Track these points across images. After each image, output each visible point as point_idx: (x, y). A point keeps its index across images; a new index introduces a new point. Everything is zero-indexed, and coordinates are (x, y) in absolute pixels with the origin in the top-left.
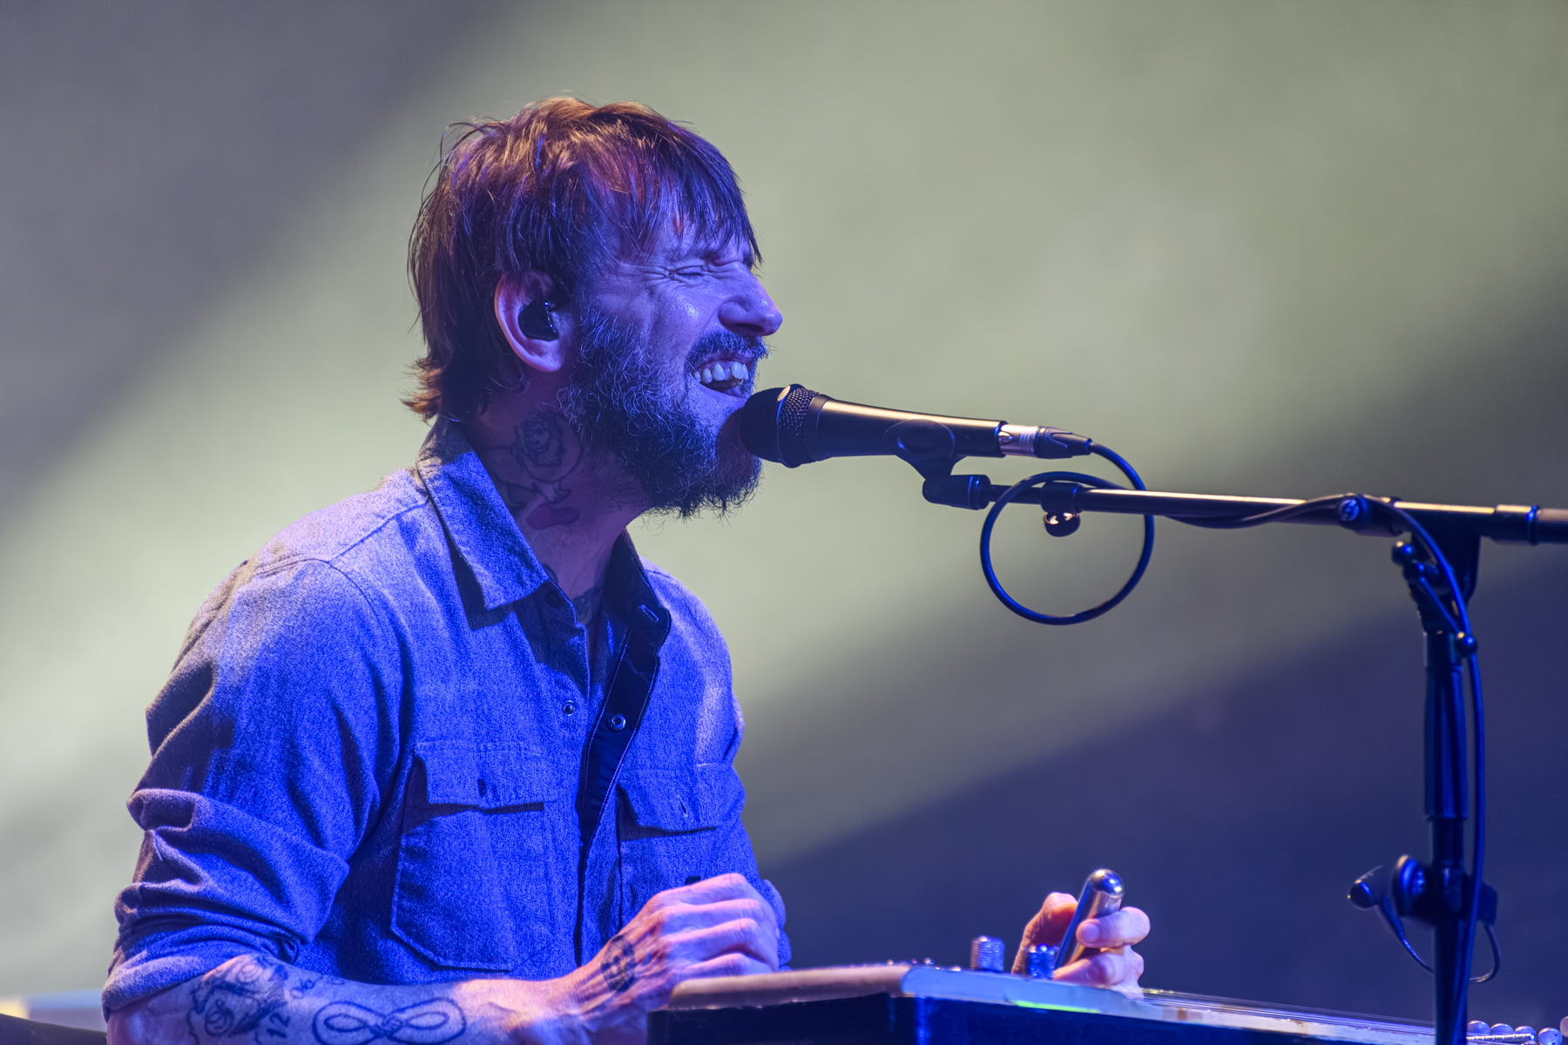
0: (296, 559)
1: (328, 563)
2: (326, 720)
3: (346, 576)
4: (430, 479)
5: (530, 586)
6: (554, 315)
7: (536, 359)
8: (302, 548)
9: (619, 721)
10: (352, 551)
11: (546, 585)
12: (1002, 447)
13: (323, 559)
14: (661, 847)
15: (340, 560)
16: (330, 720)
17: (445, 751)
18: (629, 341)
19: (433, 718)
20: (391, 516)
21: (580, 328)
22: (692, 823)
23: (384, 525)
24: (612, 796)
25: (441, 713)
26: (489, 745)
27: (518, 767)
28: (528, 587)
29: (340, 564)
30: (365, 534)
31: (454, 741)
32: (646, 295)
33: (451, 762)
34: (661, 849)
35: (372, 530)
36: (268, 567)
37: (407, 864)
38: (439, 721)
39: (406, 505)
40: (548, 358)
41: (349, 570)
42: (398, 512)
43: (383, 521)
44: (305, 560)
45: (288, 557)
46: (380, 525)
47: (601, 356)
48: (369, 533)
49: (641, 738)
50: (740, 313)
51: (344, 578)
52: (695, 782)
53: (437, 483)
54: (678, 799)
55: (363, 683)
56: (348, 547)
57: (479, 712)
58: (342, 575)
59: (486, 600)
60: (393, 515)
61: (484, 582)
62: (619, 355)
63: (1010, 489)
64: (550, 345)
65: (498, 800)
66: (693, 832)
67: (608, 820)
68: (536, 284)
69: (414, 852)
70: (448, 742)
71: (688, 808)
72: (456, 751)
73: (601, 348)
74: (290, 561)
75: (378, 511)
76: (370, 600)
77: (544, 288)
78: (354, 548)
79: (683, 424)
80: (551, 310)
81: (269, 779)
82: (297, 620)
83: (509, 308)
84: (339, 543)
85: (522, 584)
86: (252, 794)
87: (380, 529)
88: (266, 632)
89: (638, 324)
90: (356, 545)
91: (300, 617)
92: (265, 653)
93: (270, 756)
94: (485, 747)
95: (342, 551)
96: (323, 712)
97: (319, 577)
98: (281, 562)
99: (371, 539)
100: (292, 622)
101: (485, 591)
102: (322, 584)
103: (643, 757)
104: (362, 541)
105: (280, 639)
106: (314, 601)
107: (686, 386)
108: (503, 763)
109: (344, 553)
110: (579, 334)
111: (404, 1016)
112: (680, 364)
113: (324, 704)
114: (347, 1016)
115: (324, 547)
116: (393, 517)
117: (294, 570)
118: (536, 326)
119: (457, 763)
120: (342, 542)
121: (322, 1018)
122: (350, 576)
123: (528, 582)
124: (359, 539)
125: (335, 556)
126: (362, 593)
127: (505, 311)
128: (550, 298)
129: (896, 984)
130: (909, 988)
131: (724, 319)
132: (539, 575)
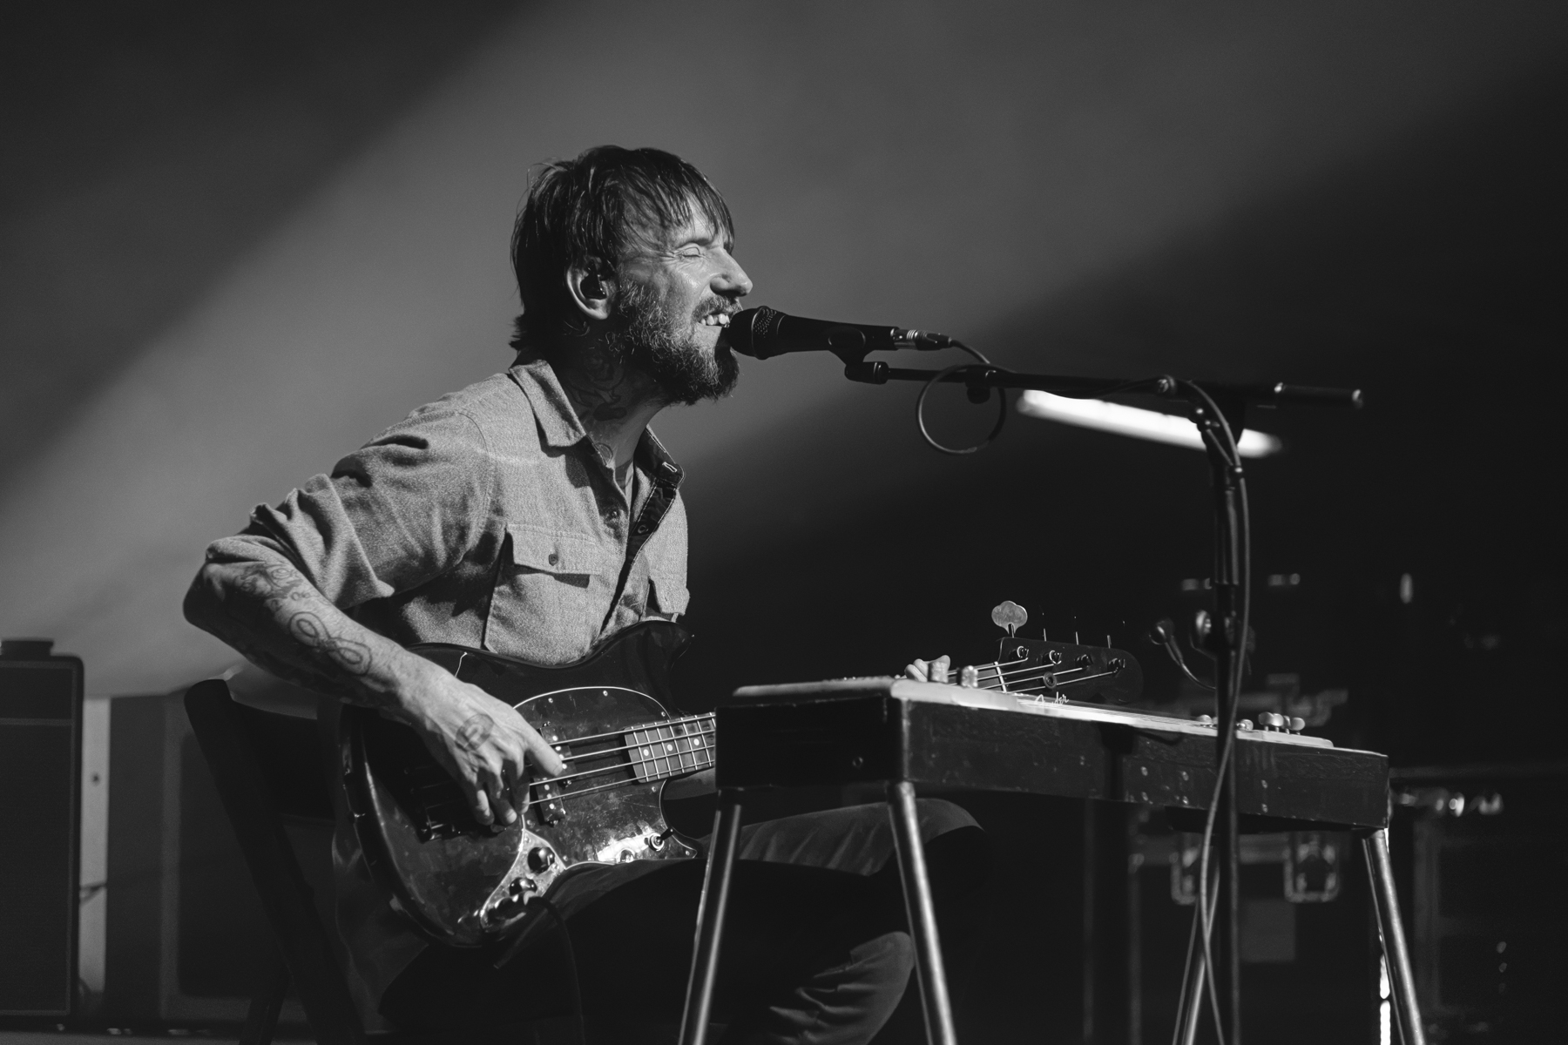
5: (574, 441)
6: (604, 283)
7: (591, 311)
11: (585, 439)
12: (896, 344)
17: (527, 532)
18: (652, 302)
21: (620, 293)
26: (564, 533)
31: (534, 526)
32: (661, 272)
33: (531, 540)
37: (497, 602)
40: (600, 312)
47: (633, 311)
50: (724, 285)
62: (646, 311)
64: (600, 302)
65: (564, 569)
68: (591, 264)
69: (502, 594)
70: (530, 526)
72: (535, 533)
73: (634, 306)
77: (597, 266)
79: (689, 352)
80: (601, 280)
83: (574, 279)
85: (569, 437)
89: (657, 291)
94: (561, 534)
107: (693, 330)
108: (571, 546)
110: (619, 296)
112: (688, 317)
118: (591, 290)
121: (294, 622)
123: (572, 437)
127: (574, 281)
128: (601, 271)
129: (885, 692)
130: (895, 693)
131: (715, 289)
132: (580, 433)
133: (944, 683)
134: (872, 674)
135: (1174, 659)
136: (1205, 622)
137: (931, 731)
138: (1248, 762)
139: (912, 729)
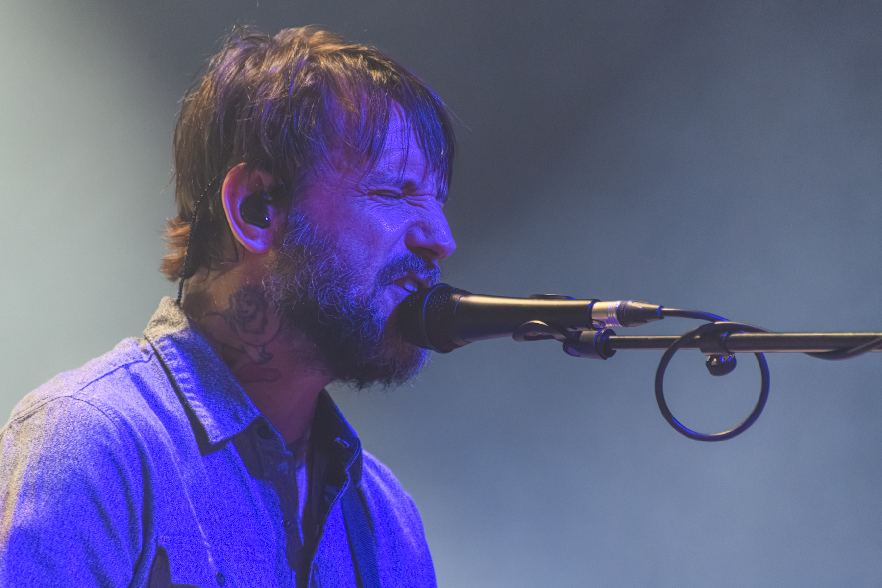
0: (45, 401)
1: (71, 397)
2: (88, 513)
3: (88, 403)
4: (156, 342)
5: (246, 422)
8: (49, 393)
10: (89, 386)
11: (259, 419)
13: (67, 395)
15: (80, 394)
16: (91, 513)
17: (183, 545)
19: (171, 517)
20: (121, 364)
23: (115, 370)
25: (178, 514)
27: (249, 564)
28: (244, 422)
29: (81, 396)
30: (99, 376)
31: (192, 538)
33: (189, 553)
35: (105, 373)
36: (23, 413)
38: (176, 519)
39: (134, 358)
41: (90, 399)
42: (127, 362)
43: (115, 368)
44: (53, 400)
45: (39, 402)
46: (112, 370)
48: (103, 374)
50: (420, 238)
51: (87, 405)
53: (162, 344)
55: (113, 483)
56: (85, 384)
57: (212, 520)
58: (85, 403)
59: (210, 436)
60: (122, 364)
61: (206, 423)
63: (675, 341)
70: (186, 538)
72: (194, 546)
74: (40, 404)
75: (110, 360)
76: (111, 418)
78: (92, 384)
81: (43, 567)
82: (53, 442)
84: (78, 383)
86: (30, 580)
87: (112, 373)
88: (30, 457)
90: (92, 382)
91: (55, 440)
92: (31, 472)
93: (42, 548)
95: (81, 388)
96: (84, 506)
97: (66, 409)
98: (33, 407)
99: (104, 379)
100: (49, 444)
101: (208, 430)
102: (70, 413)
104: (97, 380)
105: (41, 459)
106: (65, 426)
109: (83, 389)
113: (84, 501)
115: (66, 388)
116: (123, 366)
117: (45, 409)
119: (193, 554)
120: (80, 382)
122: (92, 403)
123: (244, 418)
124: (95, 378)
125: (76, 391)
126: (104, 413)
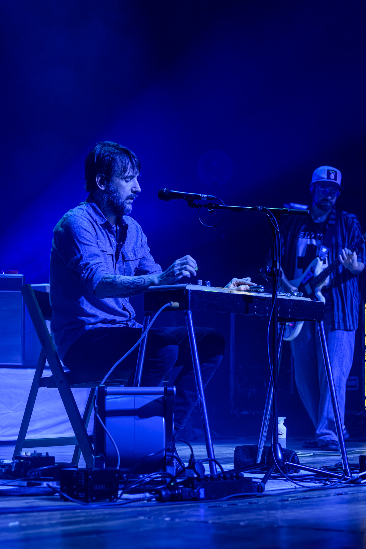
5: (104, 222)
7: (101, 188)
9: (121, 243)
11: (107, 221)
14: (130, 262)
22: (135, 259)
24: (121, 254)
34: (130, 263)
40: (103, 188)
49: (125, 245)
50: (134, 189)
52: (135, 251)
54: (133, 255)
64: (103, 186)
66: (136, 260)
67: (120, 259)
71: (134, 256)
80: (104, 181)
85: (103, 221)
103: (126, 249)
111: (135, 281)
114: (126, 281)
118: (102, 183)
121: (122, 283)
127: (98, 180)
129: (185, 287)
130: (187, 288)
131: (132, 191)
132: (105, 220)
133: (201, 285)
134: (181, 284)
135: (264, 278)
136: (269, 269)
137: (196, 298)
138: (285, 304)
139: (191, 297)
